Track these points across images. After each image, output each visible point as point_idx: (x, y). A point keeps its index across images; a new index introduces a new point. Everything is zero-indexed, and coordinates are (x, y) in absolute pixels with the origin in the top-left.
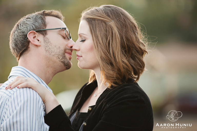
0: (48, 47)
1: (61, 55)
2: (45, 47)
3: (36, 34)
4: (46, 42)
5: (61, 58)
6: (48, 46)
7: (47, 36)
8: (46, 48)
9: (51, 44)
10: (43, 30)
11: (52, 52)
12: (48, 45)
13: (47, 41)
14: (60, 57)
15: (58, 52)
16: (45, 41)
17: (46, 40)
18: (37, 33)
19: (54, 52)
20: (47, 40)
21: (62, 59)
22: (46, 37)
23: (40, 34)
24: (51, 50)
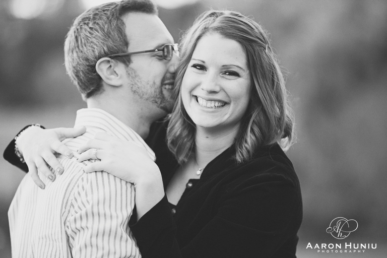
0: (136, 86)
1: (158, 96)
2: (131, 86)
3: (112, 62)
4: (132, 77)
5: (159, 101)
6: (136, 84)
7: (132, 65)
8: (132, 88)
9: (139, 80)
10: (123, 54)
11: (143, 95)
12: (136, 81)
13: (133, 75)
14: (157, 100)
15: (153, 92)
16: (129, 74)
17: (131, 73)
18: (113, 60)
19: (146, 94)
20: (133, 73)
21: (161, 103)
22: (131, 68)
23: (118, 61)
24: (141, 91)
